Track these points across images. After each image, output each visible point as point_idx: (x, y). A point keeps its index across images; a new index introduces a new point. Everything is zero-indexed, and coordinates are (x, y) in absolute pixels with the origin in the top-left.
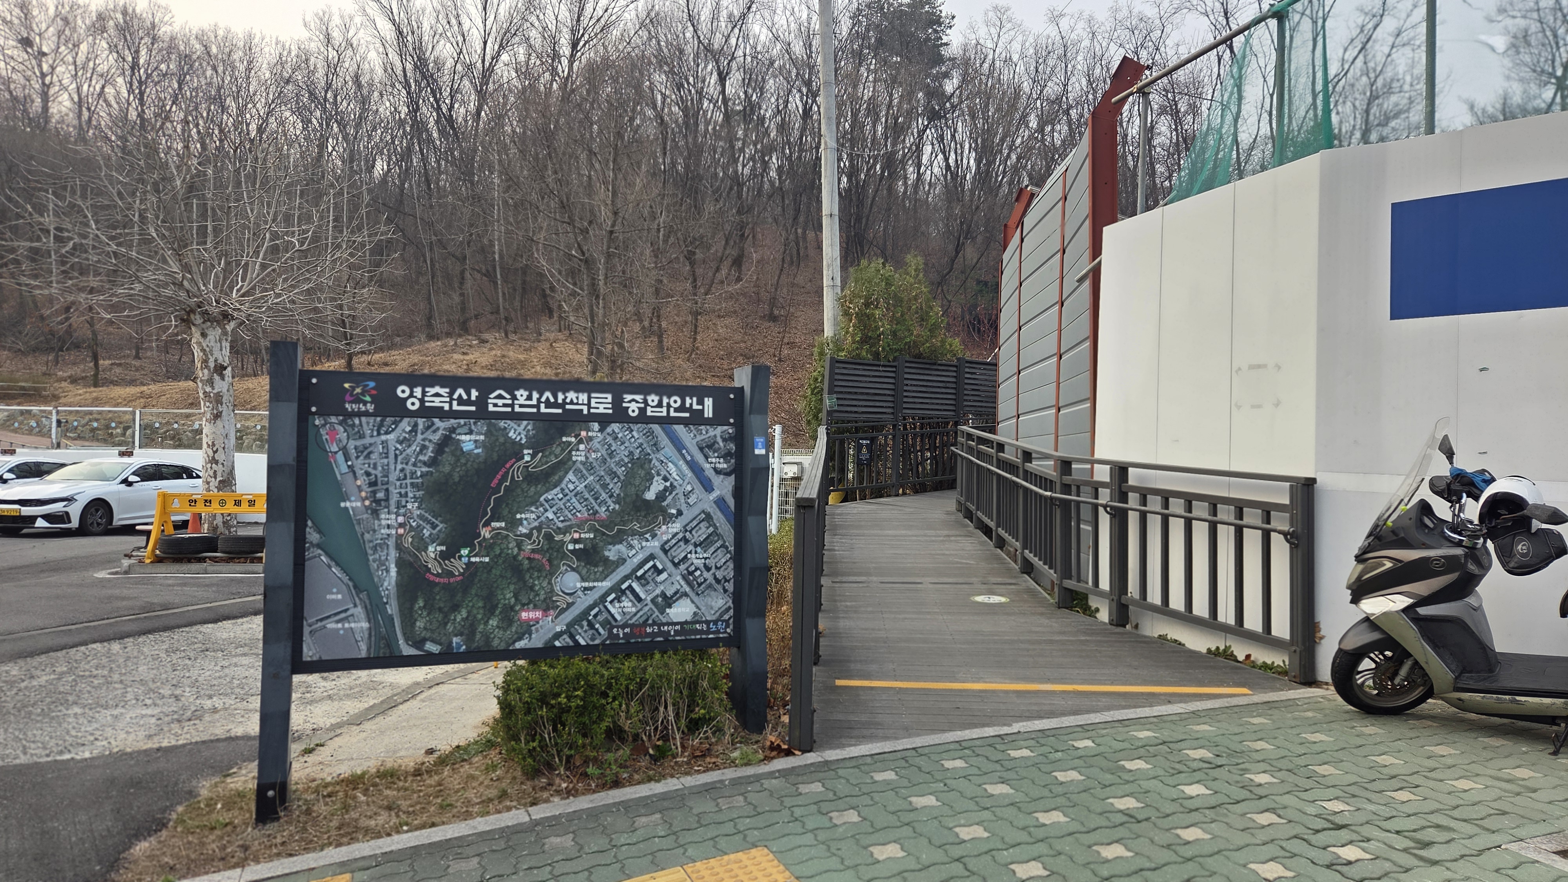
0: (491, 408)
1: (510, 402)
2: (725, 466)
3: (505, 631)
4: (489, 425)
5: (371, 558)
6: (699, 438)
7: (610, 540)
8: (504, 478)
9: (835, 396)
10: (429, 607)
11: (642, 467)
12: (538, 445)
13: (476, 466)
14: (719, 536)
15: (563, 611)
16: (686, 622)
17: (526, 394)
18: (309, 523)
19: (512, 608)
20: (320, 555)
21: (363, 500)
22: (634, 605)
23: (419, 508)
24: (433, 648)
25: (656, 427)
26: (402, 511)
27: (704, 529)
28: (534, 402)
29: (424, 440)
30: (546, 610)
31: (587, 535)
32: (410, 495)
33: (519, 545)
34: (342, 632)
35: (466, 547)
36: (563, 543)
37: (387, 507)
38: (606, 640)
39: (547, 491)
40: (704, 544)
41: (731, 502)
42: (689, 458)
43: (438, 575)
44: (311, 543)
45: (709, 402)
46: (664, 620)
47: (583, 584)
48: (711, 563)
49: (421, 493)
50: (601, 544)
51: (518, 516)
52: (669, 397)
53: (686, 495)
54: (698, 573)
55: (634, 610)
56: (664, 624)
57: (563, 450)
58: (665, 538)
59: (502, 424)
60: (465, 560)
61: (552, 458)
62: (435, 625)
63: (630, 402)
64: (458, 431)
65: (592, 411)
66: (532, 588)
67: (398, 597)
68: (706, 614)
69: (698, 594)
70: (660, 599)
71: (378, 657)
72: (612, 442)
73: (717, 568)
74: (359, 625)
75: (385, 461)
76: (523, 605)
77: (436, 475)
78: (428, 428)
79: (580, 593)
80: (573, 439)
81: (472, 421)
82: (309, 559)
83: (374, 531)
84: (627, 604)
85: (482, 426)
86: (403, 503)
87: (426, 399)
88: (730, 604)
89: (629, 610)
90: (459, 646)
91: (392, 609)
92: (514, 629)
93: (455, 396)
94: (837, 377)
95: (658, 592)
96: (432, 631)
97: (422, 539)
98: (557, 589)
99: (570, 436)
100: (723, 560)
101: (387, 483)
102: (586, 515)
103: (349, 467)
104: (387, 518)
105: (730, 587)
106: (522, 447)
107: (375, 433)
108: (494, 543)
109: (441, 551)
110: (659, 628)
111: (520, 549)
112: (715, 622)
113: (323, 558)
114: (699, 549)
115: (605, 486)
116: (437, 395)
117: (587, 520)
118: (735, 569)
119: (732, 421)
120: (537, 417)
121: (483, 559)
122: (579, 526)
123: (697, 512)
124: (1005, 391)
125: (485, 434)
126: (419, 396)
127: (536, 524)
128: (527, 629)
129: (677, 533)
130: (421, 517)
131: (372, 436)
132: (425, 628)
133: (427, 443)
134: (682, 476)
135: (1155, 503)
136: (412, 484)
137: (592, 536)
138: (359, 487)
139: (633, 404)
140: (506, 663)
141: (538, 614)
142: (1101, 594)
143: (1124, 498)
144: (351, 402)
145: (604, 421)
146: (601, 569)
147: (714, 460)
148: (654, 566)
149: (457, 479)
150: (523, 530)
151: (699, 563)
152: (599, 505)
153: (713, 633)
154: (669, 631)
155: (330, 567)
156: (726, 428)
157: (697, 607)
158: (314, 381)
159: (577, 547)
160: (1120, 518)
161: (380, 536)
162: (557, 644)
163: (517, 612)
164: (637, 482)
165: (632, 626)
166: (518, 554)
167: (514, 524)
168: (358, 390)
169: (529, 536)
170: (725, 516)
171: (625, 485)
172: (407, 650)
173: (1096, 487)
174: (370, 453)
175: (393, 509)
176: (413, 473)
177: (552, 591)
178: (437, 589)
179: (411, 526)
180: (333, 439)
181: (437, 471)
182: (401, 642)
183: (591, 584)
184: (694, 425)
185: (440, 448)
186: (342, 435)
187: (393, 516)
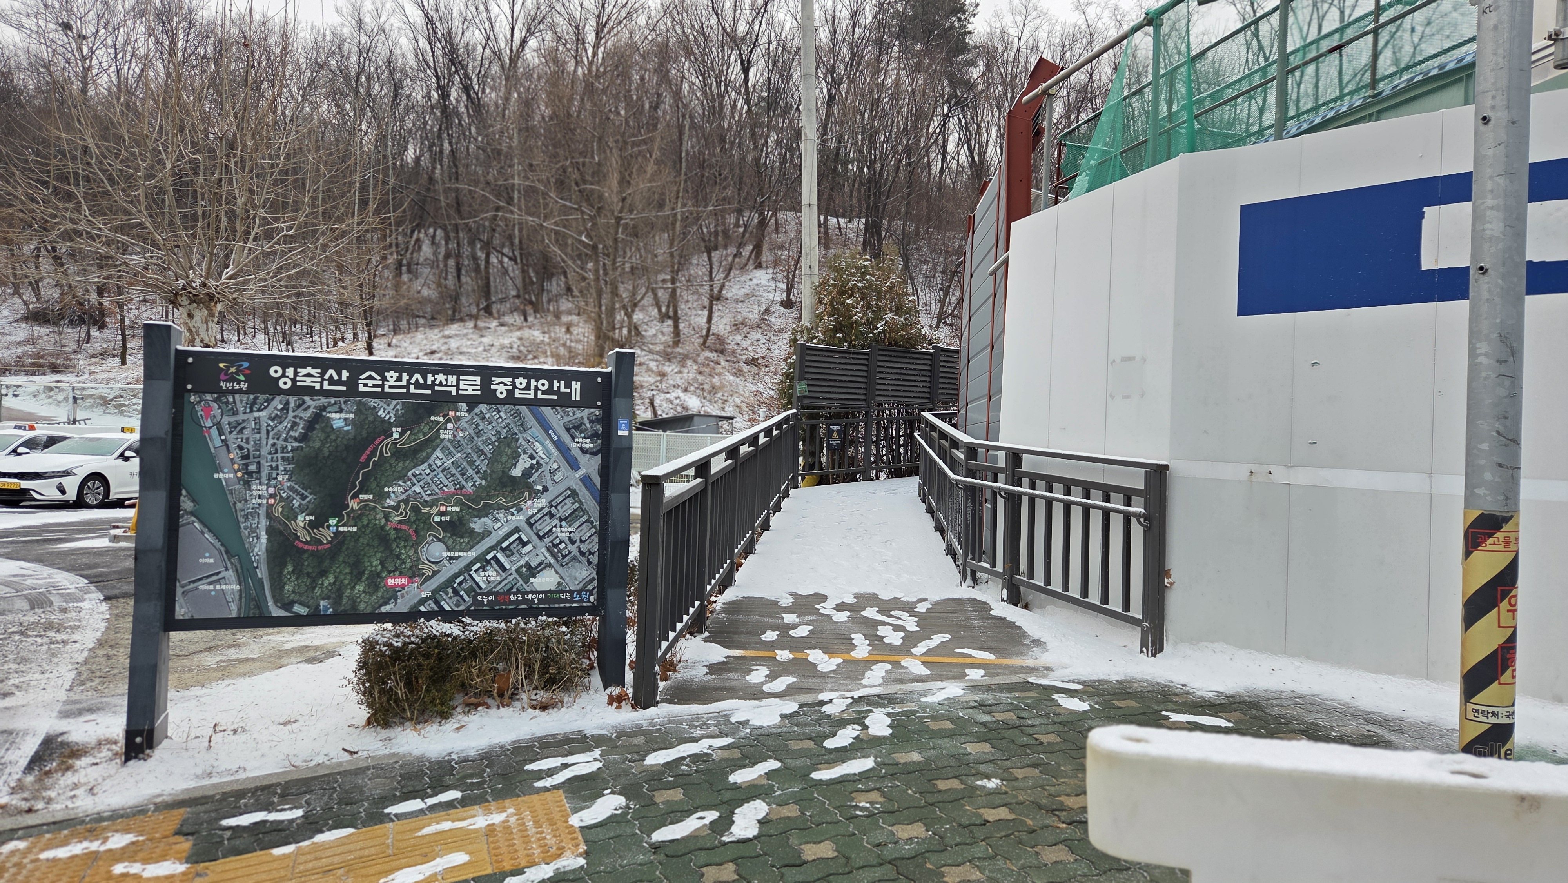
0: (361, 388)
1: (380, 382)
2: (592, 446)
3: (371, 595)
4: (359, 403)
5: (242, 526)
6: (566, 419)
7: (476, 513)
8: (373, 454)
9: (808, 382)
10: (298, 572)
11: (509, 446)
12: (406, 424)
13: (345, 442)
14: (585, 512)
15: (429, 578)
16: (550, 592)
17: (396, 375)
18: (184, 492)
19: (378, 575)
20: (193, 522)
21: (236, 472)
22: (498, 574)
23: (289, 480)
24: (302, 610)
25: (524, 409)
26: (273, 482)
27: (569, 505)
28: (404, 383)
29: (295, 417)
30: (411, 578)
31: (454, 509)
32: (281, 468)
33: (387, 516)
34: (213, 593)
35: (334, 517)
36: (429, 515)
37: (259, 479)
38: (470, 606)
39: (414, 467)
40: (568, 519)
41: (597, 480)
42: (555, 438)
43: (307, 543)
44: (185, 510)
45: (576, 386)
46: (528, 589)
47: (449, 554)
48: (576, 536)
49: (291, 466)
50: (467, 517)
51: (386, 489)
52: (537, 381)
53: (553, 473)
54: (562, 546)
55: (498, 579)
56: (528, 593)
57: (431, 429)
58: (530, 512)
59: (372, 403)
60: (333, 529)
61: (421, 435)
62: (303, 589)
63: (498, 384)
64: (328, 409)
65: (461, 392)
66: (398, 557)
67: (269, 563)
68: (570, 584)
69: (562, 566)
70: (525, 569)
71: (249, 618)
72: (479, 421)
73: (581, 541)
74: (230, 587)
75: (258, 436)
76: (390, 572)
77: (306, 450)
78: (299, 406)
79: (445, 562)
80: (441, 419)
81: (342, 400)
82: (183, 525)
83: (246, 501)
84: (492, 573)
85: (352, 405)
86: (274, 476)
87: (298, 379)
88: (594, 575)
89: (494, 578)
90: (326, 608)
91: (262, 573)
92: (380, 594)
93: (327, 377)
94: (807, 364)
95: (522, 562)
96: (301, 595)
97: (292, 509)
98: (423, 557)
99: (438, 415)
100: (588, 534)
101: (259, 456)
102: (453, 489)
103: (222, 441)
104: (259, 489)
105: (595, 559)
106: (391, 425)
107: (248, 410)
108: (362, 514)
109: (310, 521)
110: (523, 597)
111: (387, 520)
112: (579, 592)
113: (196, 524)
114: (564, 523)
115: (472, 463)
116: (309, 375)
117: (453, 495)
118: (599, 543)
119: (599, 403)
120: (406, 398)
121: (350, 529)
122: (445, 500)
123: (563, 489)
125: (355, 413)
126: (292, 376)
127: (404, 497)
128: (393, 594)
129: (542, 509)
130: (291, 489)
131: (245, 413)
132: (293, 592)
133: (298, 420)
134: (549, 455)
135: (1041, 488)
136: (283, 458)
137: (458, 509)
138: (232, 460)
139: (501, 387)
141: (404, 581)
143: (1017, 483)
144: (226, 381)
145: (472, 402)
146: (466, 540)
147: (580, 440)
148: (519, 538)
149: (326, 453)
150: (390, 502)
151: (564, 536)
152: (466, 481)
153: (577, 602)
154: (533, 599)
155: (203, 533)
156: (592, 410)
157: (561, 578)
158: (190, 361)
159: (443, 519)
160: (1013, 502)
161: (251, 506)
162: (422, 609)
163: (383, 579)
164: (504, 460)
165: (496, 594)
166: (385, 525)
167: (381, 496)
168: (233, 370)
169: (396, 508)
170: (591, 493)
171: (491, 462)
172: (276, 612)
173: (995, 472)
174: (244, 428)
175: (264, 480)
176: (284, 448)
177: (418, 559)
178: (306, 555)
179: (281, 497)
180: (208, 415)
181: (308, 446)
182: (270, 603)
183: (457, 554)
184: (561, 407)
185: (311, 425)
186: (216, 412)
187: (264, 487)
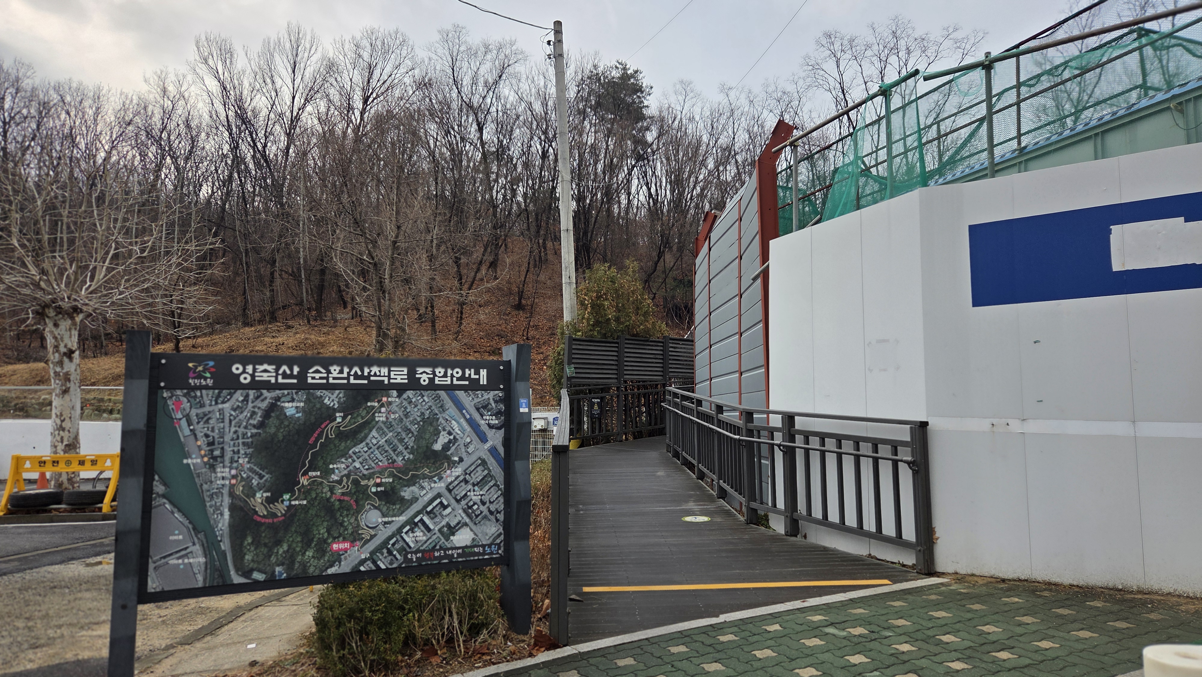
0: (310, 381)
1: (325, 375)
2: (497, 422)
3: (319, 560)
4: (308, 394)
5: (208, 504)
6: (476, 400)
7: (405, 483)
8: (320, 436)
9: (573, 366)
10: (256, 543)
11: (431, 424)
12: (347, 409)
13: (297, 427)
14: (492, 477)
15: (367, 541)
16: (466, 547)
17: (338, 369)
18: (156, 477)
19: (325, 541)
20: (164, 503)
21: (202, 457)
22: (425, 535)
23: (249, 462)
24: (258, 576)
25: (442, 393)
26: (235, 465)
27: (480, 472)
28: (345, 375)
29: (254, 407)
31: (387, 480)
32: (242, 452)
33: (332, 490)
34: (182, 567)
35: (287, 493)
36: (367, 486)
37: (223, 462)
38: (402, 564)
39: (354, 446)
40: (480, 484)
41: (501, 450)
42: (468, 417)
43: (264, 516)
44: (158, 494)
45: (483, 373)
46: (449, 546)
47: (384, 519)
48: (486, 498)
49: (251, 450)
50: (398, 486)
51: (331, 466)
52: (453, 370)
53: (466, 446)
54: (475, 507)
55: (425, 538)
56: (449, 549)
57: (368, 413)
58: (449, 480)
59: (319, 393)
60: (287, 503)
61: (359, 419)
62: (261, 557)
63: (421, 373)
64: (283, 399)
65: (392, 381)
66: (341, 524)
67: (231, 537)
68: (483, 539)
69: (475, 524)
70: (446, 529)
71: (213, 587)
72: (407, 405)
73: (491, 502)
74: (197, 560)
75: (222, 425)
76: (334, 538)
77: (263, 435)
78: (257, 398)
79: (381, 526)
80: (376, 404)
81: (294, 391)
82: (155, 507)
83: (211, 482)
84: (419, 534)
85: (302, 395)
86: (236, 459)
87: (257, 374)
88: (501, 530)
89: (421, 538)
90: (281, 574)
91: (225, 546)
92: (326, 558)
93: (281, 372)
94: (574, 351)
95: (444, 523)
96: (259, 563)
97: (251, 487)
98: (362, 524)
99: (373, 401)
100: (496, 496)
101: (223, 443)
102: (386, 463)
103: (191, 430)
104: (223, 471)
105: (501, 517)
106: (335, 411)
107: (213, 403)
108: (311, 489)
109: (267, 497)
110: (445, 553)
111: (332, 493)
112: (490, 546)
113: (167, 506)
114: (476, 488)
115: (401, 440)
116: (265, 371)
117: (387, 468)
118: (505, 503)
119: (502, 387)
120: (347, 387)
121: (301, 502)
122: (380, 473)
123: (475, 459)
124: (701, 360)
125: (305, 402)
126: (251, 372)
127: (346, 472)
128: (337, 558)
129: (458, 476)
130: (251, 470)
131: (211, 405)
132: (253, 561)
133: (256, 410)
134: (463, 431)
135: (815, 443)
136: (243, 443)
137: (391, 480)
138: (199, 447)
139: (424, 376)
140: (319, 586)
141: (347, 545)
142: (779, 512)
143: (792, 439)
144: (195, 378)
145: (401, 389)
146: (398, 507)
147: (488, 418)
148: (441, 503)
149: (281, 438)
150: (335, 477)
151: (476, 499)
152: (397, 456)
153: (488, 554)
154: (453, 555)
155: (173, 513)
156: (497, 392)
157: (475, 534)
158: (163, 361)
159: (379, 489)
160: (790, 454)
161: (216, 486)
162: (362, 569)
163: (329, 544)
165: (423, 552)
166: (331, 497)
167: (327, 472)
168: (200, 368)
169: (340, 482)
170: (497, 461)
171: (418, 439)
172: (238, 580)
173: (771, 432)
174: (209, 419)
175: (227, 463)
176: (244, 435)
177: (358, 526)
178: (263, 528)
179: (242, 477)
180: (178, 408)
181: (265, 432)
182: (232, 573)
183: (390, 519)
184: (472, 390)
185: (267, 413)
186: (186, 405)
187: (227, 470)
